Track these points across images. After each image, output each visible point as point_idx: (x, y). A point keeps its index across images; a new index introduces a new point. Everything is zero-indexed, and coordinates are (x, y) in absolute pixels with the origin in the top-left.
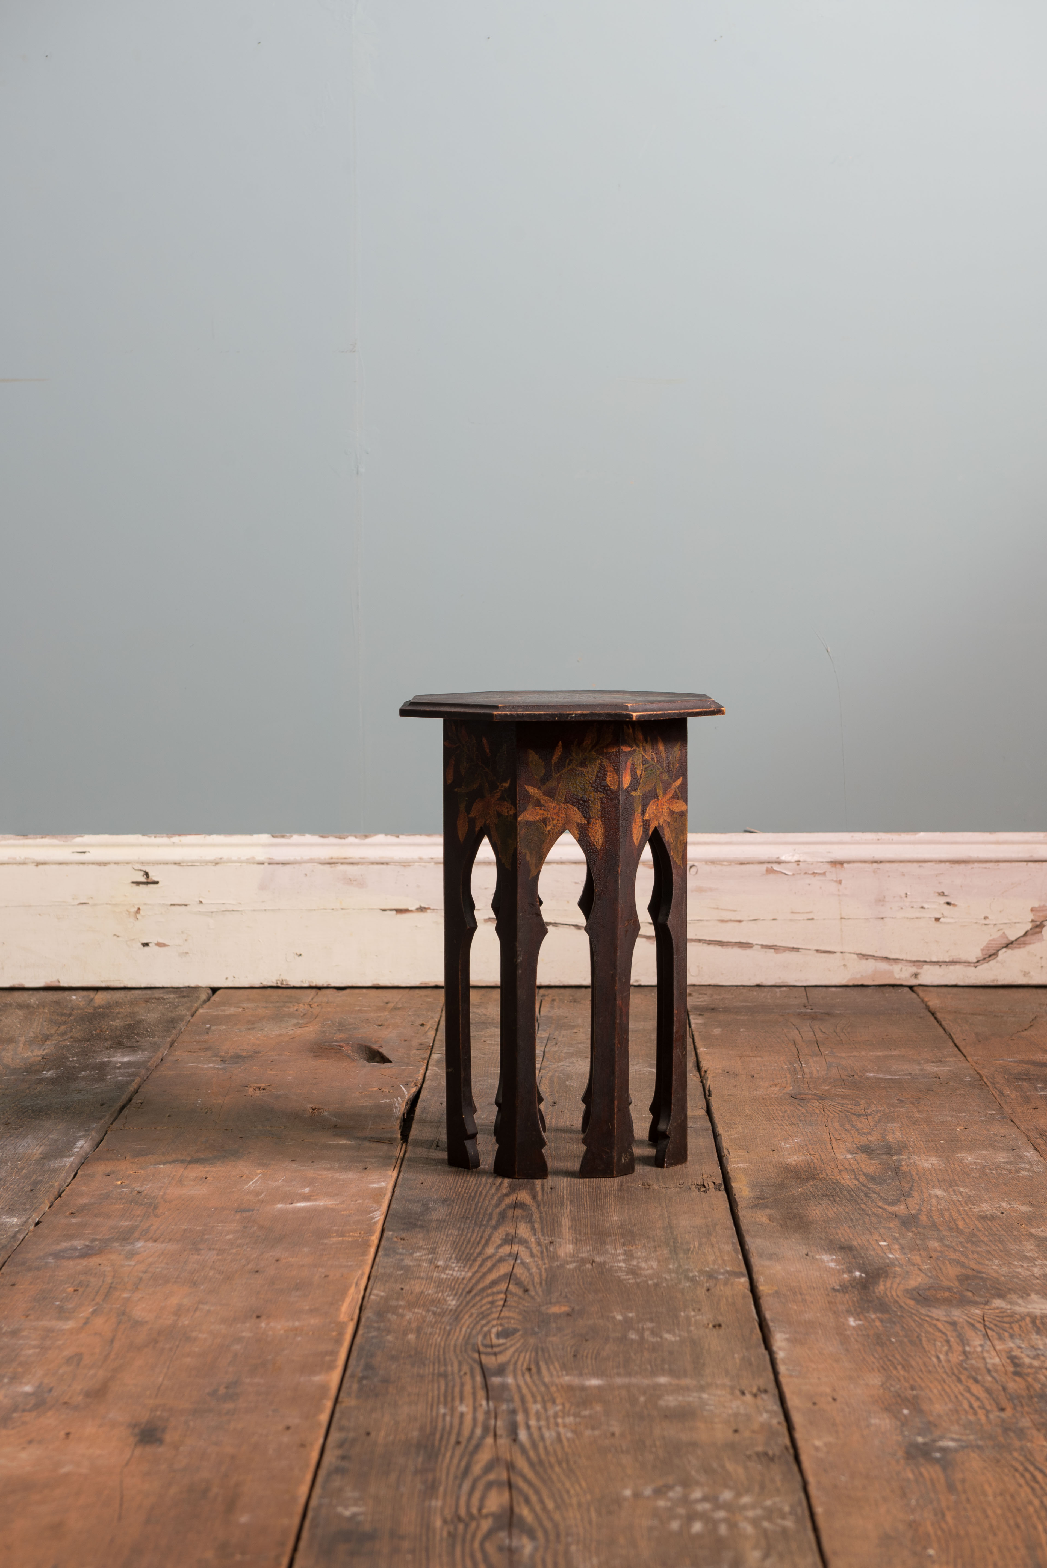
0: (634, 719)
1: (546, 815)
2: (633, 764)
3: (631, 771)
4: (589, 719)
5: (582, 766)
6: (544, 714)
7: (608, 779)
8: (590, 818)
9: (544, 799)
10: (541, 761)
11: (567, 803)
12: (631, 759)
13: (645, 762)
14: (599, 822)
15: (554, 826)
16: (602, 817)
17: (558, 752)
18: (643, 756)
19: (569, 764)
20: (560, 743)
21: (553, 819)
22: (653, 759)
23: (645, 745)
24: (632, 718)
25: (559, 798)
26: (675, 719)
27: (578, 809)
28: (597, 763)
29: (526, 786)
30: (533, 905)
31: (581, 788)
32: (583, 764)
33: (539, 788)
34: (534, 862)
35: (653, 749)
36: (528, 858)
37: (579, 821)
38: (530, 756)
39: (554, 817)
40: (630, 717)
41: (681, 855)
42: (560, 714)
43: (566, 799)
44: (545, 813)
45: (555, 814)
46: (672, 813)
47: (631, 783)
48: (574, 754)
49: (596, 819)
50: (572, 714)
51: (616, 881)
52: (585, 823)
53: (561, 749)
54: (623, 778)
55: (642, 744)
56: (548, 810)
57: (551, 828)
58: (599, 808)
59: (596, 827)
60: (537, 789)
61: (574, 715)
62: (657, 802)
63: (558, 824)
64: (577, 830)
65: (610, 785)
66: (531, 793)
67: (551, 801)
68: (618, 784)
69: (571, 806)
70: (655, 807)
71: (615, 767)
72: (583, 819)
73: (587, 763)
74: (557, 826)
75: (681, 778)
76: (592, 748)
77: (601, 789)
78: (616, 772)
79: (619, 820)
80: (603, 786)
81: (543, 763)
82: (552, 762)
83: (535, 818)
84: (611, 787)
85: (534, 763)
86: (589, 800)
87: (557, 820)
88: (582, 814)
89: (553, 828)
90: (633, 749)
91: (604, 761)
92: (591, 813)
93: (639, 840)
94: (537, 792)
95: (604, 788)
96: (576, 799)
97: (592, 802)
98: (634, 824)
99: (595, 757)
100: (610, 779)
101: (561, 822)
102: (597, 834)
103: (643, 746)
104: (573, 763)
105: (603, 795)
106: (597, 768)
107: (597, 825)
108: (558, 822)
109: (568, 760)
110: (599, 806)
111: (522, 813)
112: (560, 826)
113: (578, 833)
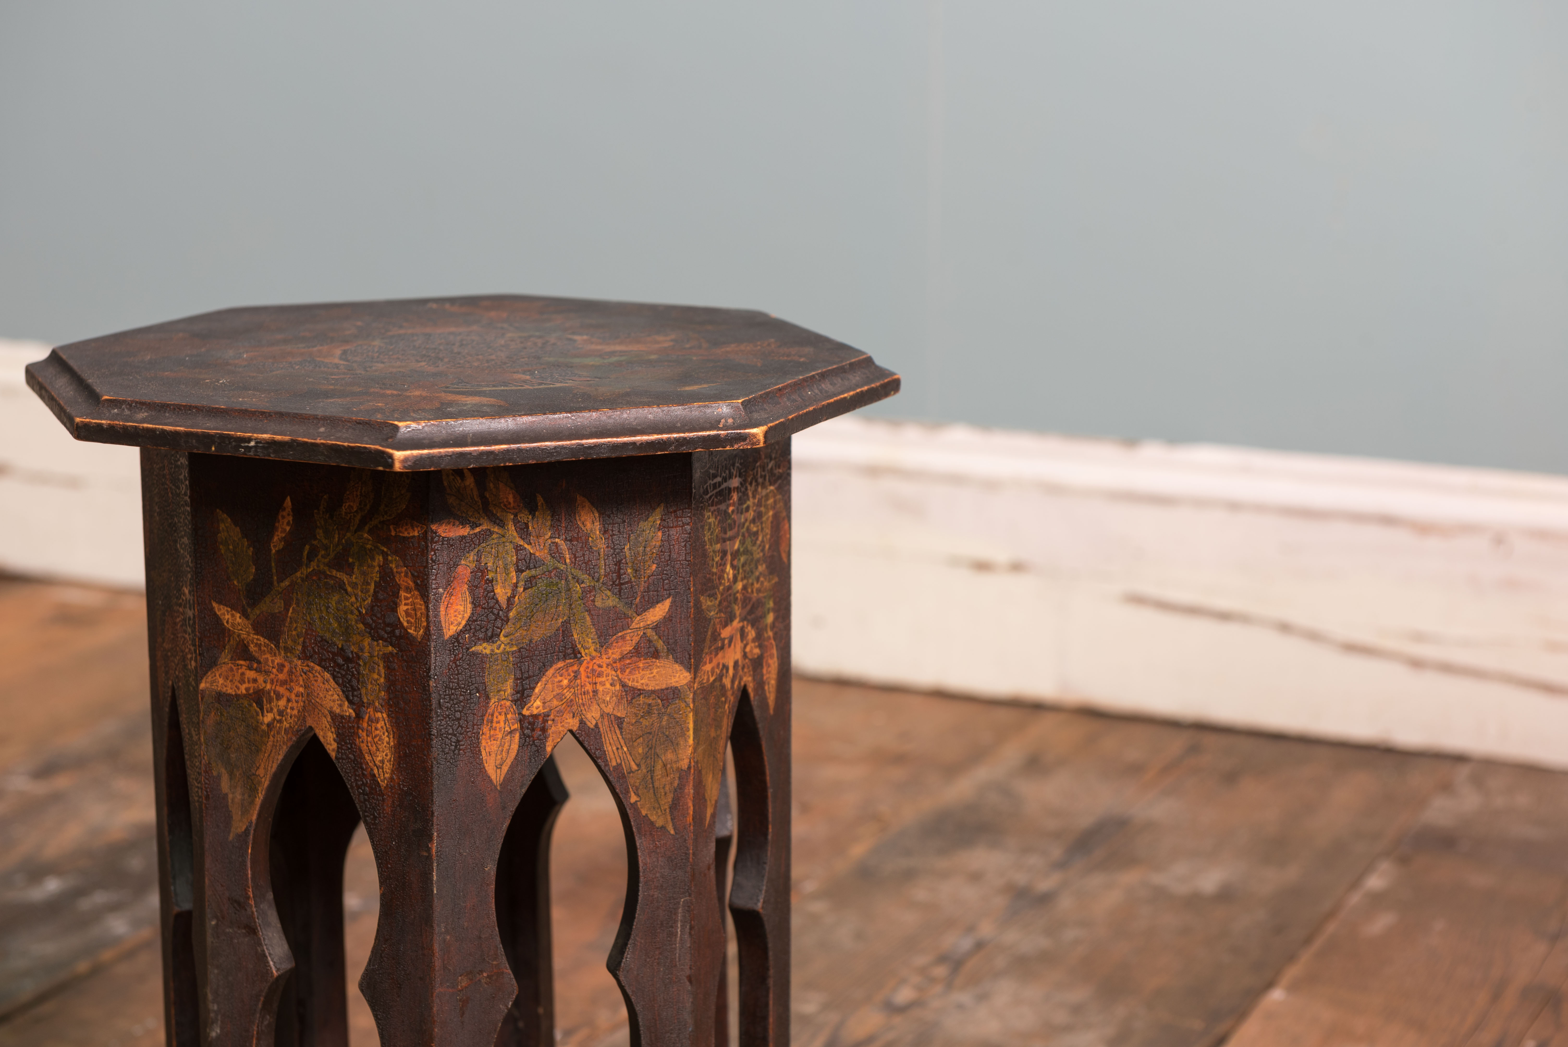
0: (398, 467)
1: (261, 684)
2: (480, 571)
3: (472, 589)
4: (289, 456)
5: (340, 568)
6: (188, 435)
7: (402, 608)
8: (362, 704)
9: (256, 642)
10: (245, 543)
11: (309, 658)
12: (472, 556)
13: (525, 563)
14: (381, 716)
15: (281, 713)
16: (389, 706)
17: (284, 525)
18: (518, 549)
19: (310, 559)
20: (288, 502)
21: (279, 697)
22: (555, 553)
23: (524, 517)
24: (392, 465)
25: (289, 644)
26: (560, 463)
28: (375, 564)
29: (215, 605)
30: (239, 903)
31: (339, 625)
32: (341, 562)
33: (245, 615)
34: (239, 797)
35: (555, 528)
36: (225, 785)
37: (338, 708)
38: (222, 526)
39: (281, 690)
40: (388, 460)
41: (668, 799)
42: (222, 437)
43: (304, 647)
44: (261, 679)
45: (283, 683)
46: (631, 694)
47: (471, 620)
48: (320, 533)
49: (376, 710)
50: (249, 440)
51: (426, 877)
52: (350, 717)
53: (291, 518)
54: (442, 609)
55: (516, 515)
56: (267, 673)
57: (275, 719)
58: (382, 680)
59: (376, 729)
60: (238, 615)
61: (252, 444)
62: (575, 668)
63: (289, 711)
64: (333, 730)
65: (405, 624)
66: (227, 622)
67: (271, 648)
68: (425, 624)
69: (318, 668)
70: (565, 682)
71: (418, 577)
72: (346, 703)
73: (351, 560)
74: (287, 714)
75: (667, 603)
76: (363, 522)
77: (386, 632)
78: (419, 591)
79: (431, 718)
80: (388, 625)
81: (251, 549)
82: (271, 550)
83: (236, 686)
84: (409, 631)
85: (231, 547)
86: (359, 657)
87: (285, 699)
88: (343, 692)
89: (278, 718)
90: (477, 530)
91: (390, 558)
92: (363, 691)
93: (505, 768)
94: (240, 621)
95: (393, 632)
96: (328, 652)
97: (365, 664)
98: (485, 729)
99: (369, 546)
100: (405, 608)
101: (295, 705)
102: (378, 750)
103: (516, 522)
104: (320, 557)
105: (390, 648)
106: (376, 577)
107: (379, 726)
108: (290, 705)
109: (307, 547)
110: (383, 676)
111: (207, 672)
112: (295, 716)
113: (334, 740)
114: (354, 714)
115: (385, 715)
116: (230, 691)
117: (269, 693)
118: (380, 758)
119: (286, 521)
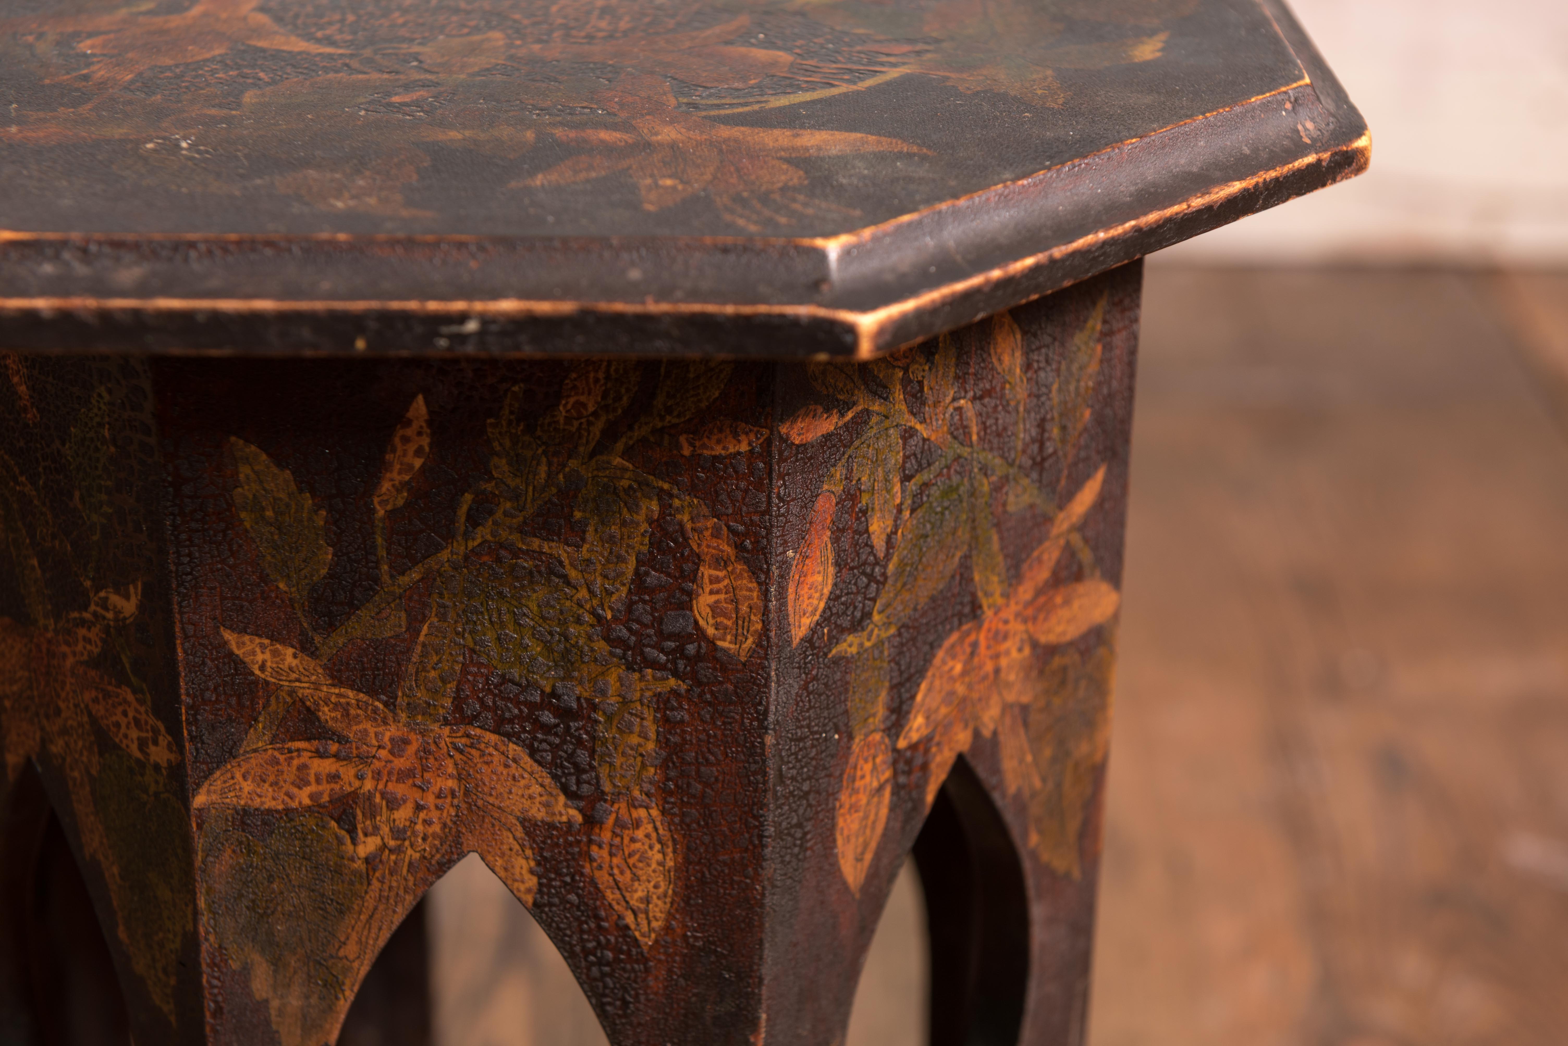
0: (865, 350)
1: (349, 782)
2: (851, 496)
3: (838, 533)
5: (548, 532)
6: (283, 318)
7: (704, 602)
8: (601, 796)
9: (336, 700)
10: (308, 502)
11: (470, 720)
12: (839, 472)
13: (914, 462)
14: (647, 816)
16: (665, 793)
17: (408, 458)
18: (908, 434)
19: (474, 521)
20: (419, 407)
21: (393, 804)
22: (958, 428)
24: (853, 347)
25: (421, 695)
27: (533, 753)
28: (641, 517)
29: (228, 635)
31: (549, 649)
33: (306, 647)
34: (295, 1002)
35: (961, 379)
37: (539, 814)
38: (244, 471)
39: (399, 789)
40: (843, 337)
41: (1073, 825)
42: (387, 318)
43: (459, 702)
44: (348, 773)
45: (404, 775)
46: (1043, 657)
47: (834, 598)
48: (501, 466)
49: (633, 804)
50: (463, 317)
52: (569, 823)
53: (425, 441)
54: (791, 590)
55: (906, 370)
56: (364, 759)
57: (384, 846)
58: (651, 746)
59: (633, 840)
60: (290, 651)
61: (472, 326)
62: (972, 637)
63: (419, 827)
64: (529, 852)
65: (711, 631)
66: (262, 668)
67: (375, 711)
68: (759, 626)
69: (493, 738)
70: (959, 668)
71: (746, 535)
72: (562, 799)
73: (578, 515)
74: (414, 833)
75: (1100, 475)
76: (611, 434)
77: (662, 650)
78: (746, 562)
79: (762, 806)
80: (671, 637)
81: (323, 513)
82: (373, 511)
83: (287, 794)
84: (720, 643)
85: (269, 513)
86: (594, 707)
87: (410, 806)
88: (554, 777)
89: (392, 843)
90: (850, 415)
91: (677, 503)
92: (604, 771)
93: (869, 857)
94: (295, 663)
95: (681, 649)
96: (518, 704)
97: (609, 718)
98: (844, 797)
99: (625, 483)
100: (712, 599)
101: (434, 815)
102: (636, 878)
103: (906, 382)
104: (499, 515)
105: (672, 682)
106: (640, 543)
107: (640, 834)
108: (422, 815)
109: (468, 497)
110: (652, 735)
111: (211, 772)
112: (435, 835)
113: (532, 872)
114: (579, 818)
115: (655, 812)
116: (269, 804)
117: (370, 797)
118: (640, 894)
119: (412, 448)
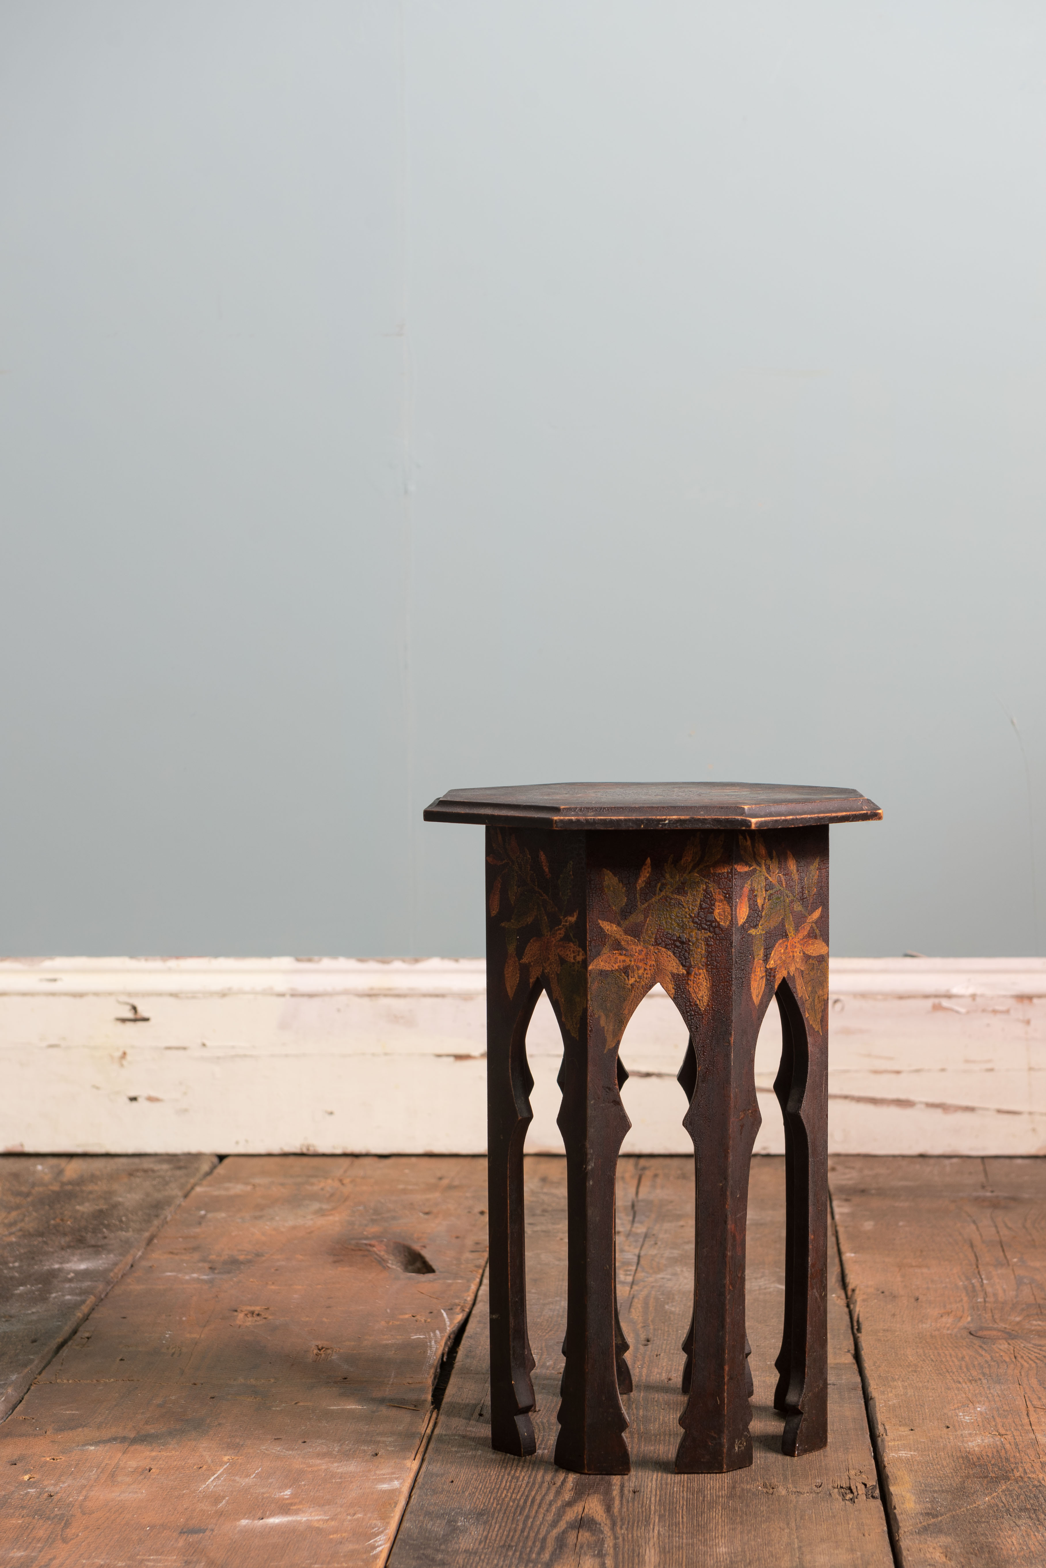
0: (753, 827)
1: (628, 962)
2: (752, 890)
3: (749, 899)
4: (689, 826)
5: (679, 893)
6: (625, 820)
7: (717, 911)
8: (691, 966)
9: (625, 939)
10: (621, 885)
11: (658, 945)
12: (749, 882)
13: (769, 887)
14: (703, 972)
15: (640, 977)
16: (707, 965)
17: (645, 874)
18: (766, 879)
19: (661, 890)
20: (649, 860)
21: (638, 968)
22: (780, 882)
23: (768, 862)
24: (750, 826)
25: (647, 938)
26: (811, 827)
27: (674, 953)
28: (701, 889)
29: (600, 921)
30: (609, 1089)
31: (678, 924)
32: (681, 890)
33: (619, 924)
34: (611, 1028)
35: (780, 868)
36: (603, 1022)
37: (675, 971)
38: (606, 878)
39: (640, 964)
40: (748, 824)
41: (819, 1016)
42: (648, 820)
43: (656, 939)
44: (627, 959)
45: (641, 960)
46: (807, 957)
47: (749, 917)
48: (668, 876)
49: (699, 968)
50: (665, 820)
51: (728, 1056)
52: (683, 974)
53: (650, 870)
54: (738, 910)
55: (765, 861)
56: (632, 956)
57: (636, 981)
58: (703, 952)
59: (699, 979)
60: (615, 926)
61: (667, 822)
62: (786, 943)
63: (645, 975)
64: (673, 983)
65: (718, 920)
66: (608, 931)
67: (635, 942)
68: (730, 918)
69: (664, 949)
70: (782, 951)
71: (726, 894)
72: (681, 967)
73: (686, 889)
74: (644, 977)
75: (820, 909)
76: (694, 868)
77: (706, 925)
78: (727, 901)
79: (732, 969)
80: (709, 921)
81: (625, 888)
82: (636, 888)
83: (612, 966)
84: (721, 923)
85: (612, 889)
86: (689, 941)
87: (643, 969)
88: (680, 961)
89: (638, 980)
90: (751, 868)
91: (710, 885)
92: (692, 959)
93: (760, 997)
94: (616, 929)
95: (711, 925)
96: (670, 940)
97: (693, 944)
98: (753, 975)
99: (697, 880)
100: (718, 911)
101: (649, 972)
102: (700, 990)
103: (766, 865)
104: (667, 888)
105: (709, 934)
106: (701, 896)
107: (701, 977)
108: (646, 972)
109: (660, 884)
110: (704, 949)
111: (593, 960)
112: (649, 978)
113: (673, 988)
114: (685, 972)
115: (704, 971)
116: (608, 969)
117: (633, 967)
118: (701, 995)
119: (646, 871)
